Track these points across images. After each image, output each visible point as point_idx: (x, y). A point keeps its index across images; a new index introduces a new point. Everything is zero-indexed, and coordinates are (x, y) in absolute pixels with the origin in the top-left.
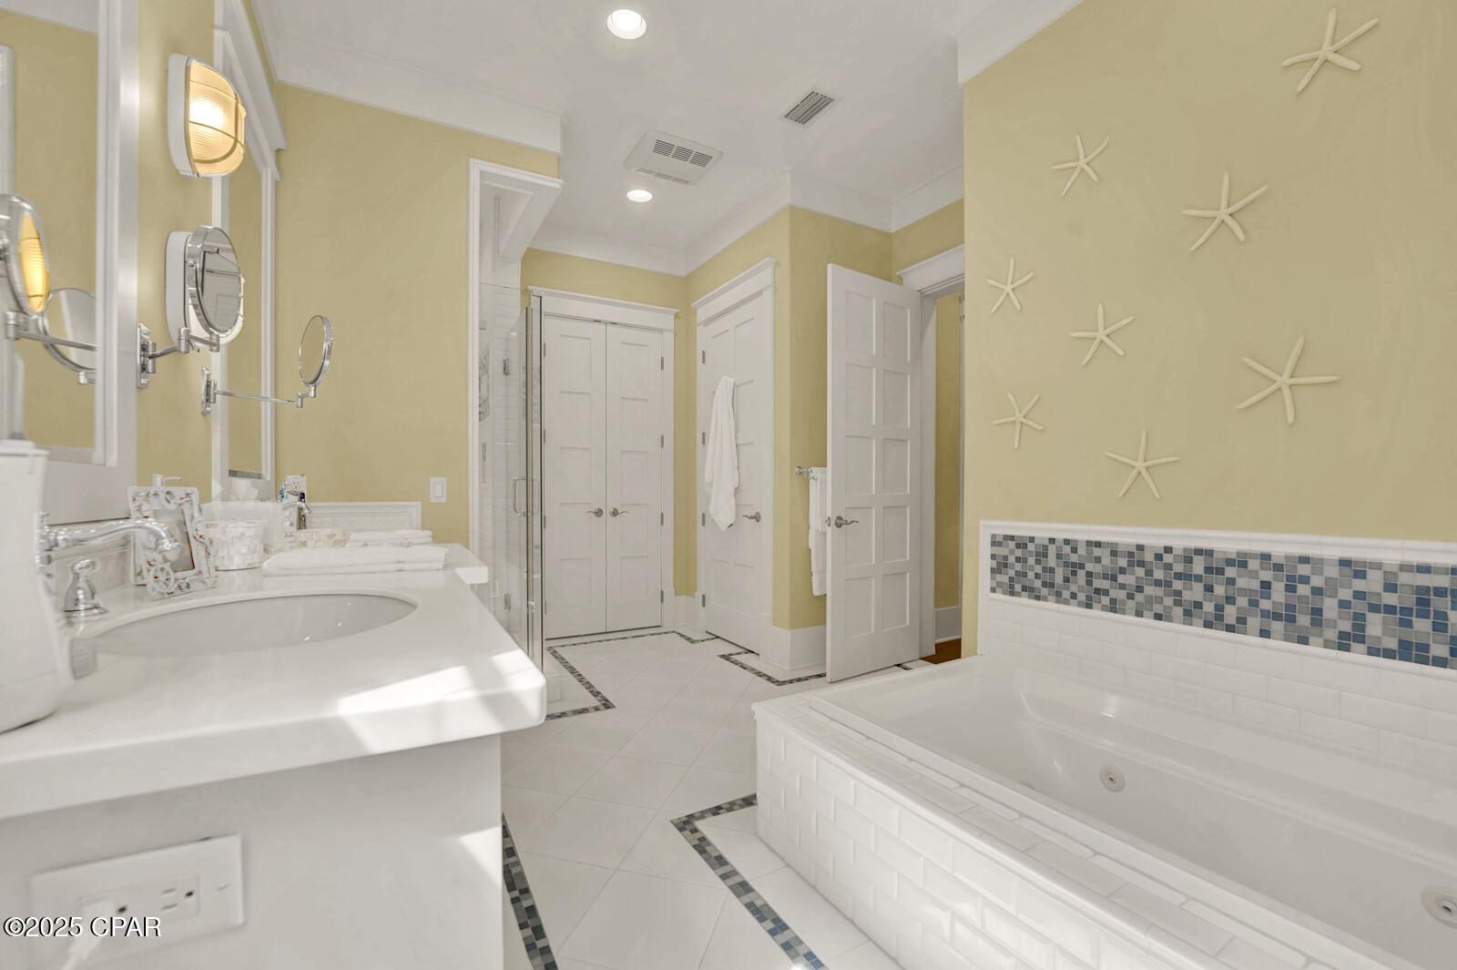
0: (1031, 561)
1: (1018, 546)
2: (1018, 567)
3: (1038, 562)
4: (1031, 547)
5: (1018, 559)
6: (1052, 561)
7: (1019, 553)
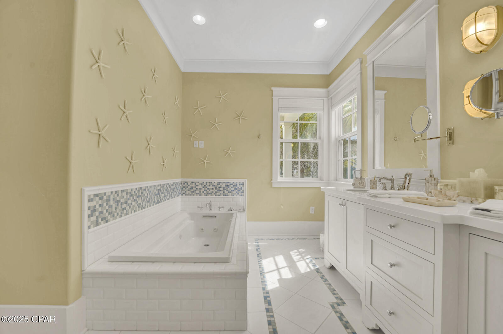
0: (105, 204)
1: (100, 199)
2: (100, 209)
3: (107, 204)
4: (105, 198)
5: (100, 206)
6: (112, 203)
7: (100, 202)
